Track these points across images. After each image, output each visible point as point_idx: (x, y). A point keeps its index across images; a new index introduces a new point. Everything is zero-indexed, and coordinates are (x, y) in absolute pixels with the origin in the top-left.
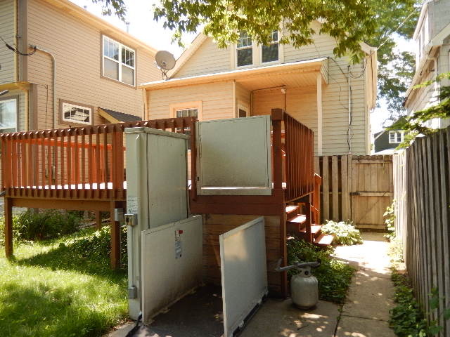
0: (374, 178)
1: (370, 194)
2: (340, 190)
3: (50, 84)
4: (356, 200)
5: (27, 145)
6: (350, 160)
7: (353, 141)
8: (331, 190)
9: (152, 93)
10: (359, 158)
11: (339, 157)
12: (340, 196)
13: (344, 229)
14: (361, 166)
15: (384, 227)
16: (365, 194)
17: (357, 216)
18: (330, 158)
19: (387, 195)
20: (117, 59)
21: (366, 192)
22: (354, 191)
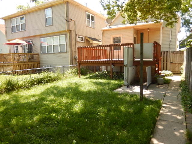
0: (178, 58)
1: (176, 63)
2: (167, 62)
3: (74, 30)
4: (172, 65)
5: (84, 50)
6: (170, 52)
7: (171, 46)
8: (164, 62)
9: (105, 32)
10: (173, 52)
11: (167, 52)
12: (167, 64)
13: (168, 72)
14: (174, 54)
15: (180, 72)
16: (175, 63)
17: (172, 69)
18: (164, 52)
19: (181, 63)
20: (90, 19)
21: (175, 62)
22: (171, 62)
